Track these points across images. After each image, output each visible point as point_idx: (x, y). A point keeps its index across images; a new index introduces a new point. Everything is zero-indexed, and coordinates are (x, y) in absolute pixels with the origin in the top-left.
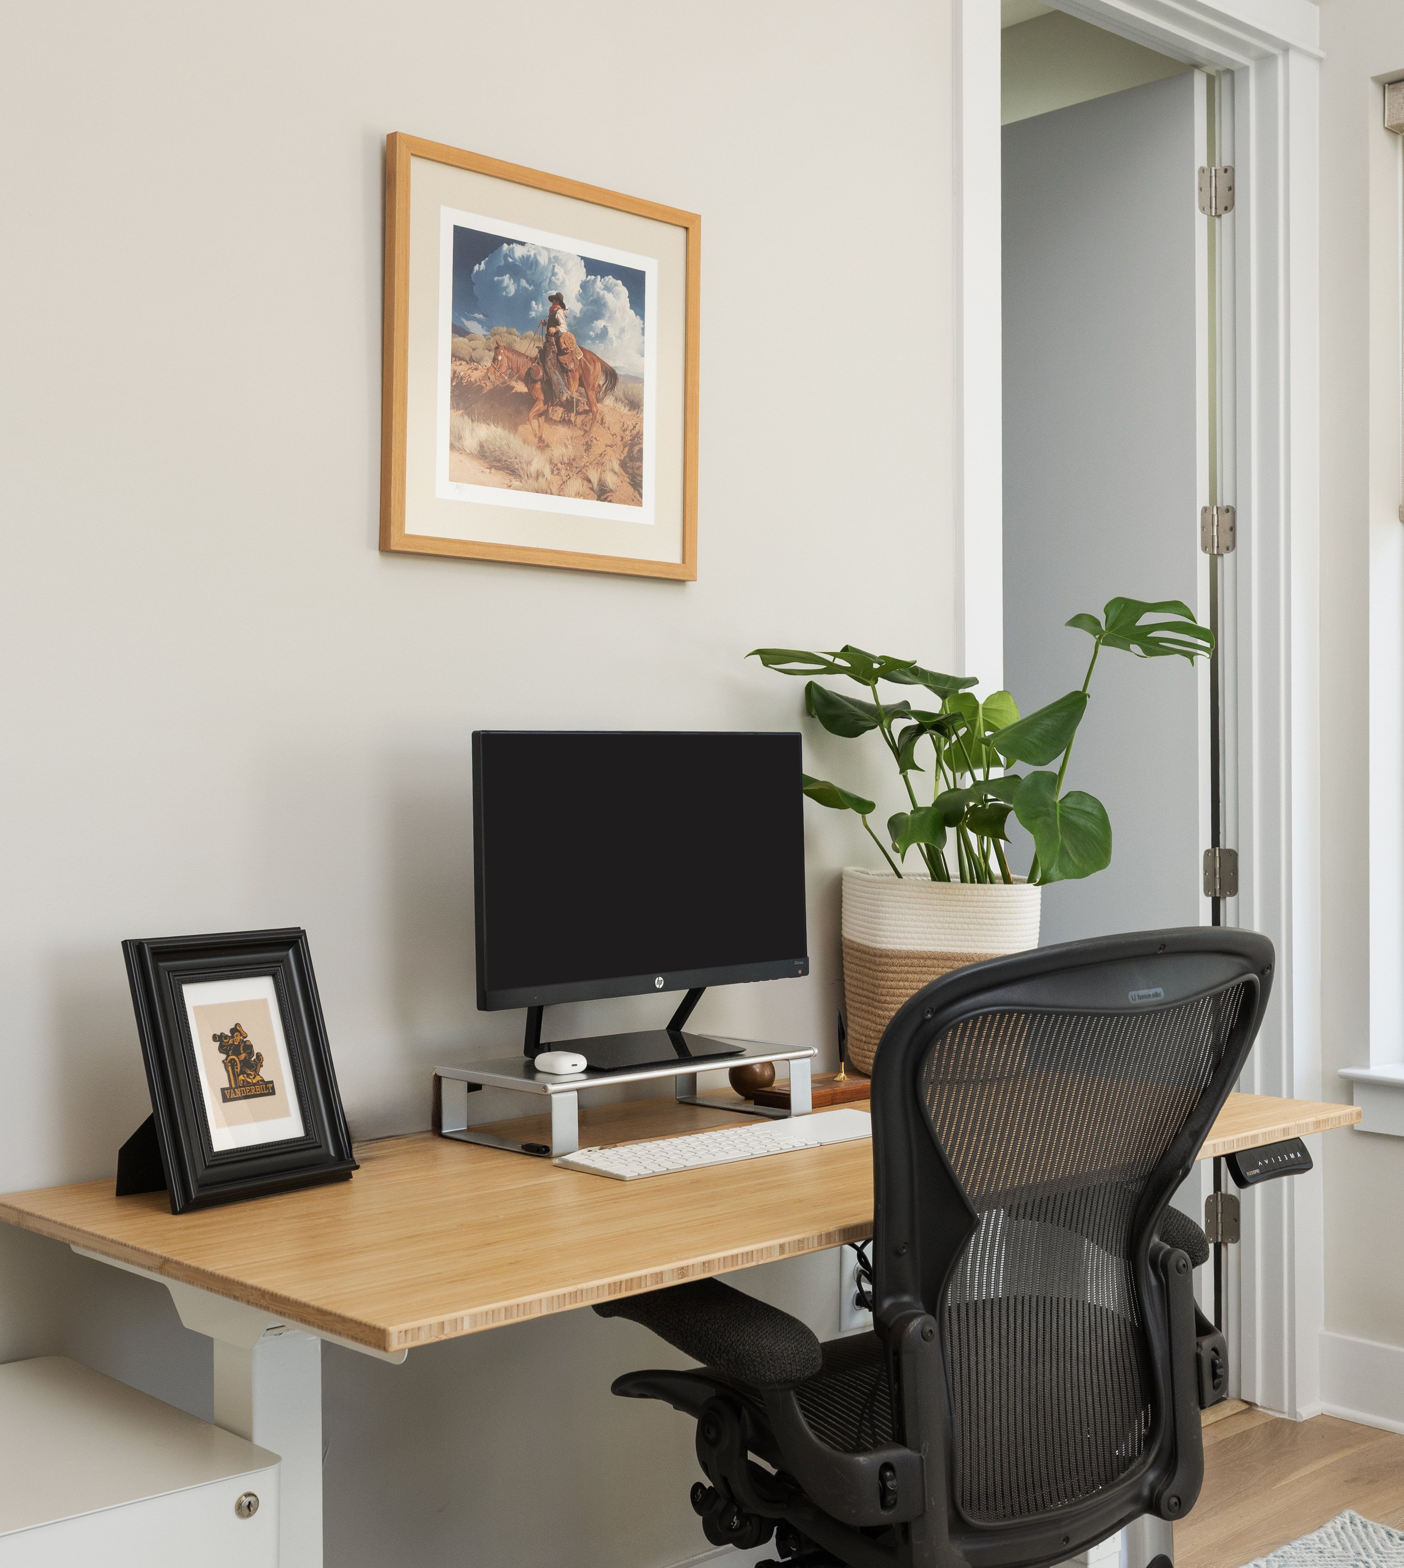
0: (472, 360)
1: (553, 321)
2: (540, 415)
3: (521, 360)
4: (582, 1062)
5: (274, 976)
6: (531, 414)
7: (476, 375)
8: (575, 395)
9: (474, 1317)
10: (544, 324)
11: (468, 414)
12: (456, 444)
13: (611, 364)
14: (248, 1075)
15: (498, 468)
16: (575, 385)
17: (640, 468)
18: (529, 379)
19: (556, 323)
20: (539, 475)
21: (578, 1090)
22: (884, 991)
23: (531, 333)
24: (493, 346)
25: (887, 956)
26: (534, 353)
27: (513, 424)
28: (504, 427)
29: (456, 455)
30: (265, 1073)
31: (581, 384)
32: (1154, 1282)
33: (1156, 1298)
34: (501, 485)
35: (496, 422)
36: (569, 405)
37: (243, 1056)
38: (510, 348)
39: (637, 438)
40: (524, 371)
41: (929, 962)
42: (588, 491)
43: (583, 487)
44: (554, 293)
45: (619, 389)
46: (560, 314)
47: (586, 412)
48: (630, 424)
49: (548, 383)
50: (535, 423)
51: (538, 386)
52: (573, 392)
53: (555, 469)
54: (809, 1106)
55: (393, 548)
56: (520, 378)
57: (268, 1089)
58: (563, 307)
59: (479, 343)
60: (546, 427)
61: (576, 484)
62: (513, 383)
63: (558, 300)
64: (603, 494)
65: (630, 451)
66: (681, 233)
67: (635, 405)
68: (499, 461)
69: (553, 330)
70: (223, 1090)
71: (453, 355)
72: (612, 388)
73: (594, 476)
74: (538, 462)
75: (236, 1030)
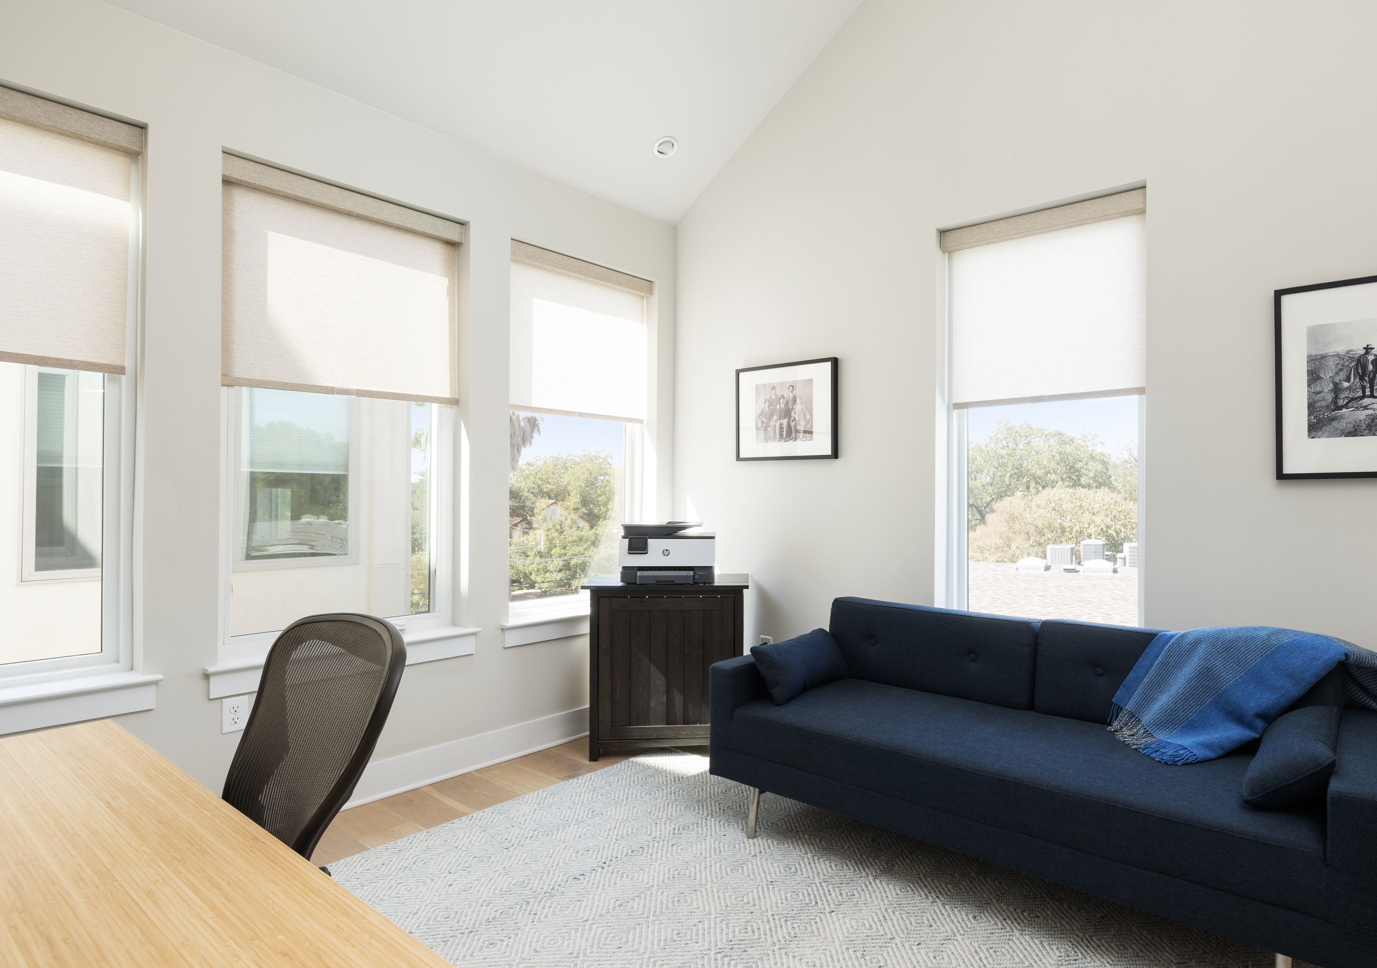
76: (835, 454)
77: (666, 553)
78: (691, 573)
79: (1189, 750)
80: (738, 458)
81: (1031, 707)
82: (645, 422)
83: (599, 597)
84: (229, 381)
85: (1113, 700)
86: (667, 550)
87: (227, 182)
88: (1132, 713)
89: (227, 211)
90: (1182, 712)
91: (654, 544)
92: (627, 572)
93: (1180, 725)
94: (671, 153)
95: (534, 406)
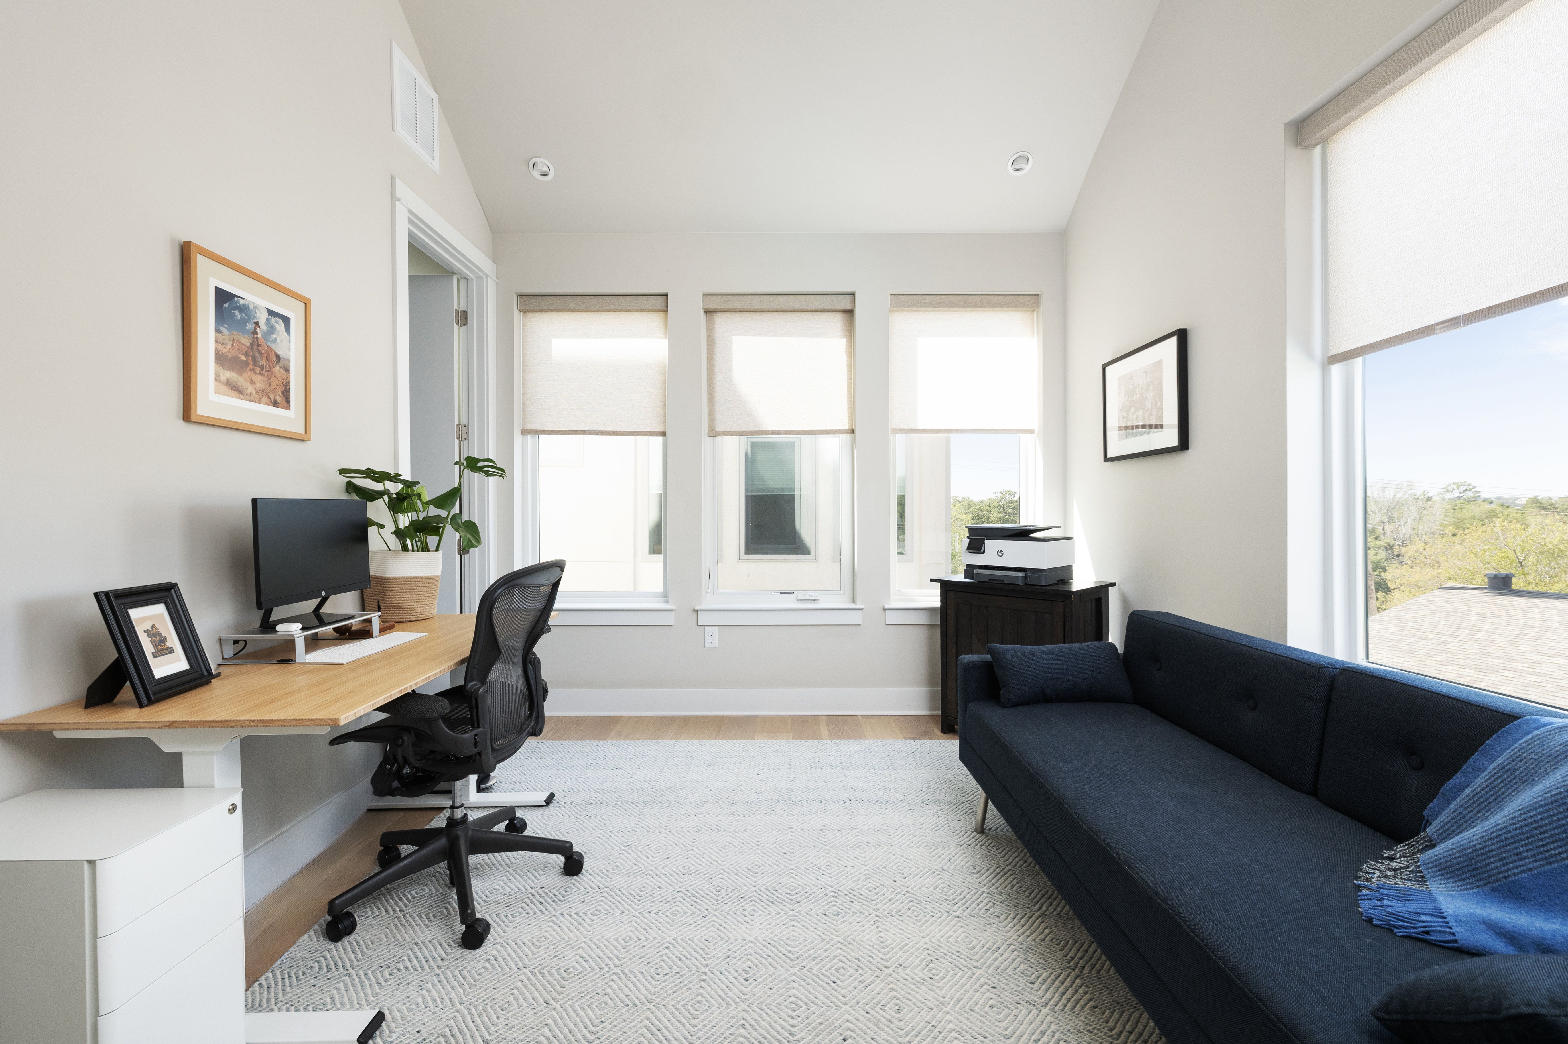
0: (223, 344)
1: (255, 333)
2: (251, 370)
3: (243, 347)
4: (300, 626)
5: (165, 603)
6: (248, 369)
7: (225, 350)
8: (265, 364)
9: (364, 708)
10: (252, 333)
11: (222, 366)
12: (217, 378)
13: (278, 353)
14: (162, 646)
15: (234, 390)
16: (264, 359)
17: (289, 395)
18: (246, 355)
19: (257, 333)
20: (251, 394)
21: (305, 636)
22: (389, 592)
23: (246, 336)
24: (232, 339)
25: (390, 579)
26: (248, 344)
27: (240, 372)
28: (237, 373)
29: (217, 383)
30: (169, 644)
31: (267, 360)
32: (531, 668)
33: (532, 672)
34: (236, 397)
35: (233, 371)
36: (262, 367)
37: (158, 638)
38: (238, 341)
39: (288, 384)
40: (244, 351)
41: (407, 580)
42: (270, 403)
43: (269, 401)
44: (256, 321)
45: (281, 363)
46: (258, 330)
47: (269, 371)
48: (285, 377)
49: (254, 357)
50: (249, 373)
51: (250, 358)
52: (263, 362)
53: (257, 393)
54: (378, 634)
55: (192, 420)
56: (243, 354)
57: (171, 650)
58: (259, 327)
59: (226, 337)
60: (254, 375)
61: (265, 399)
62: (240, 356)
63: (257, 324)
64: (275, 404)
65: (285, 388)
66: (303, 304)
67: (287, 370)
68: (235, 387)
69: (255, 336)
70: (152, 653)
71: (216, 341)
72: (279, 363)
73: (272, 397)
74: (250, 389)
75: (153, 627)
76: (1184, 443)
77: (1000, 554)
78: (1021, 574)
79: (1447, 923)
80: (1106, 459)
81: (1313, 792)
82: (1036, 431)
83: (947, 590)
84: (713, 433)
85: (1424, 813)
86: (1001, 551)
87: (708, 312)
88: (1431, 841)
89: (710, 330)
90: (1496, 861)
91: (990, 545)
92: (969, 570)
93: (1489, 883)
94: (1027, 168)
95: (918, 428)
